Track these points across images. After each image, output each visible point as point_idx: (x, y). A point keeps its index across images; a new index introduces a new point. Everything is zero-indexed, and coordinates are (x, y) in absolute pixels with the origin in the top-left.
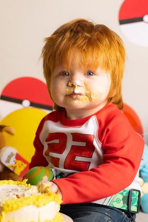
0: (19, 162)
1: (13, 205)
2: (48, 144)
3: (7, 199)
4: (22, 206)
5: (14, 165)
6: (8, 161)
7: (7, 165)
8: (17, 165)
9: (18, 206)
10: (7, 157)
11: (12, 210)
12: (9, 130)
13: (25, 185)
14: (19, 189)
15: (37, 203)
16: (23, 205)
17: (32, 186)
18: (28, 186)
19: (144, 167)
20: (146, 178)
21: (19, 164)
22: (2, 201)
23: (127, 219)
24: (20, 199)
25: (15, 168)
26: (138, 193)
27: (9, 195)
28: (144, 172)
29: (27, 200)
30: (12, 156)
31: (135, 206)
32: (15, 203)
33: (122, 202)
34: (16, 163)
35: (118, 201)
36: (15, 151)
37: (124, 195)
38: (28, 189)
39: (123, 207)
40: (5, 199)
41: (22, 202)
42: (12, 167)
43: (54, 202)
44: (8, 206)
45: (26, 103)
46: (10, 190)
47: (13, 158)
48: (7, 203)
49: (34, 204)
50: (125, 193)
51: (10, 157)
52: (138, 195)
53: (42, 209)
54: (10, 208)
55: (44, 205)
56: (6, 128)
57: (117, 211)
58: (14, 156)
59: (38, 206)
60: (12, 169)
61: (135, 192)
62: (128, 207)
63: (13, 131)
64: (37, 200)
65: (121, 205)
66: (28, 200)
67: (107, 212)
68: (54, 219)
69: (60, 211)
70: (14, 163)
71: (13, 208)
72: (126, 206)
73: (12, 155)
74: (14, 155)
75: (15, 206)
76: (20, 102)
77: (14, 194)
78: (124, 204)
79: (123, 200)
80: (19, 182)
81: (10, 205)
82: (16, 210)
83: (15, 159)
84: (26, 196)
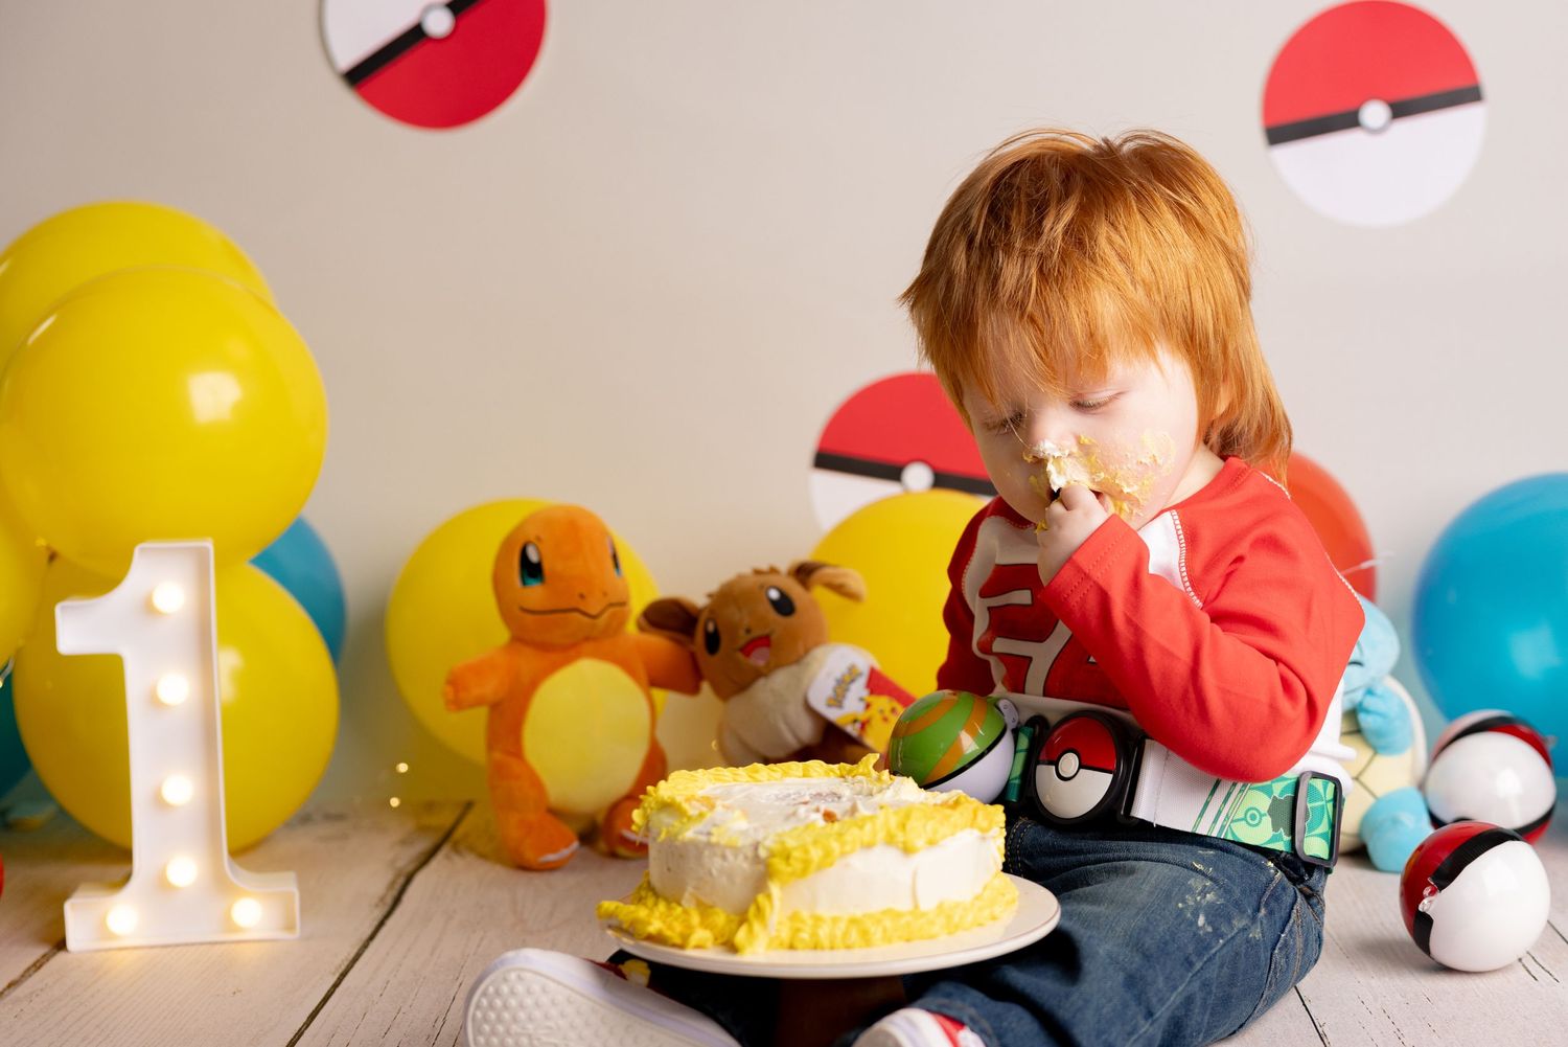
0: (883, 703)
1: (806, 852)
2: (989, 608)
3: (787, 827)
4: (843, 854)
5: (862, 716)
6: (837, 701)
7: (833, 715)
8: (874, 711)
9: (828, 854)
10: (831, 683)
11: (804, 871)
12: (838, 581)
13: (868, 775)
14: (846, 792)
15: (900, 837)
16: (848, 848)
17: (898, 779)
18: (879, 779)
19: (1370, 692)
20: (1379, 734)
21: (882, 711)
22: (765, 838)
23: (1284, 889)
24: (836, 826)
25: (864, 725)
26: (1331, 786)
27: (794, 814)
28: (1367, 711)
29: (861, 828)
30: (853, 681)
31: (1321, 835)
32: (815, 843)
33: (1267, 820)
34: (868, 706)
35: (1252, 818)
36: (864, 661)
37: (1276, 793)
38: (880, 791)
39: (1274, 839)
40: (779, 830)
41: (840, 835)
42: (855, 721)
43: (976, 833)
44: (787, 858)
45: (918, 476)
46: (807, 798)
47: (859, 689)
48: (782, 843)
49: (890, 841)
50: (1280, 787)
51: (843, 685)
52: (1330, 795)
53: (924, 859)
54: (797, 866)
55: (932, 843)
56: (827, 571)
57: (1243, 857)
58: (862, 682)
59: (907, 850)
60: (852, 730)
61: (1318, 783)
62: (1293, 841)
63: (856, 580)
64: (903, 826)
65: (1263, 833)
66: (868, 827)
67: (1202, 860)
68: (977, 898)
69: (1006, 868)
70: (862, 705)
71: (806, 863)
72: (1287, 838)
73: (852, 675)
74: (860, 674)
75: (816, 854)
76: (893, 473)
77: (818, 810)
78: (1275, 828)
79: (1271, 812)
80: (848, 766)
81: (796, 854)
82: (820, 867)
83: (865, 693)
84: (863, 811)
